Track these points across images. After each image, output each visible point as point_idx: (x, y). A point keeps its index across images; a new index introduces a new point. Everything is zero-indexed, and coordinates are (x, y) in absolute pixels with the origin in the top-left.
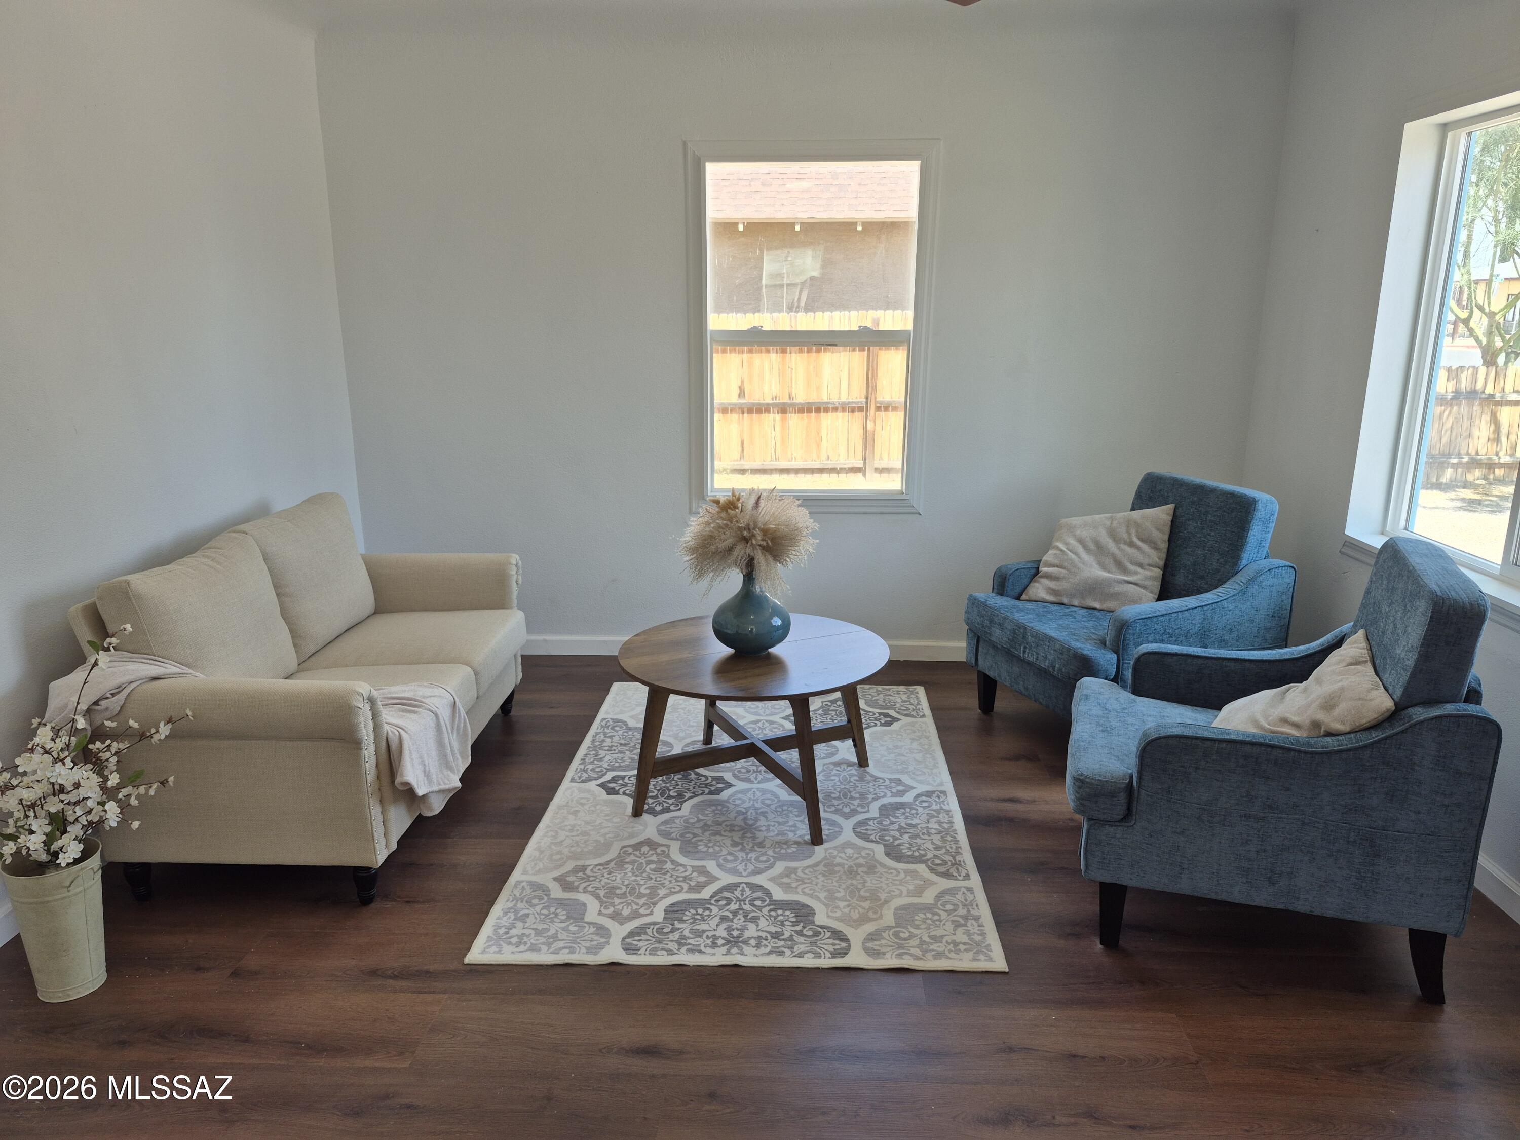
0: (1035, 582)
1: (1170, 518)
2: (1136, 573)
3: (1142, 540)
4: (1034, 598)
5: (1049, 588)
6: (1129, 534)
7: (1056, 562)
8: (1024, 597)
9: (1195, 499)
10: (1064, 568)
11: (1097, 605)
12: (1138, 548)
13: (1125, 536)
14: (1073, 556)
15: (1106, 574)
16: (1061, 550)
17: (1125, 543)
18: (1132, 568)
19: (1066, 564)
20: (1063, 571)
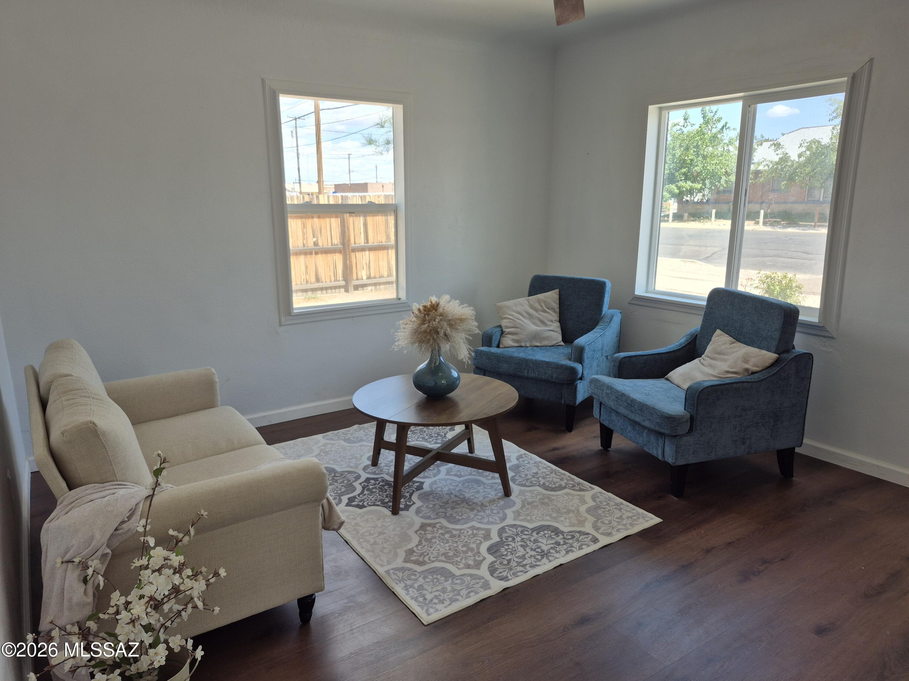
0: (503, 337)
1: (558, 296)
2: (551, 325)
3: (548, 308)
4: (507, 346)
5: (513, 339)
6: (542, 306)
7: (511, 325)
8: (501, 346)
9: (571, 285)
10: (517, 328)
11: (539, 345)
12: (548, 313)
13: (540, 308)
14: (520, 321)
15: (539, 328)
16: (511, 319)
17: (541, 311)
18: (549, 323)
19: (518, 326)
20: (518, 329)
